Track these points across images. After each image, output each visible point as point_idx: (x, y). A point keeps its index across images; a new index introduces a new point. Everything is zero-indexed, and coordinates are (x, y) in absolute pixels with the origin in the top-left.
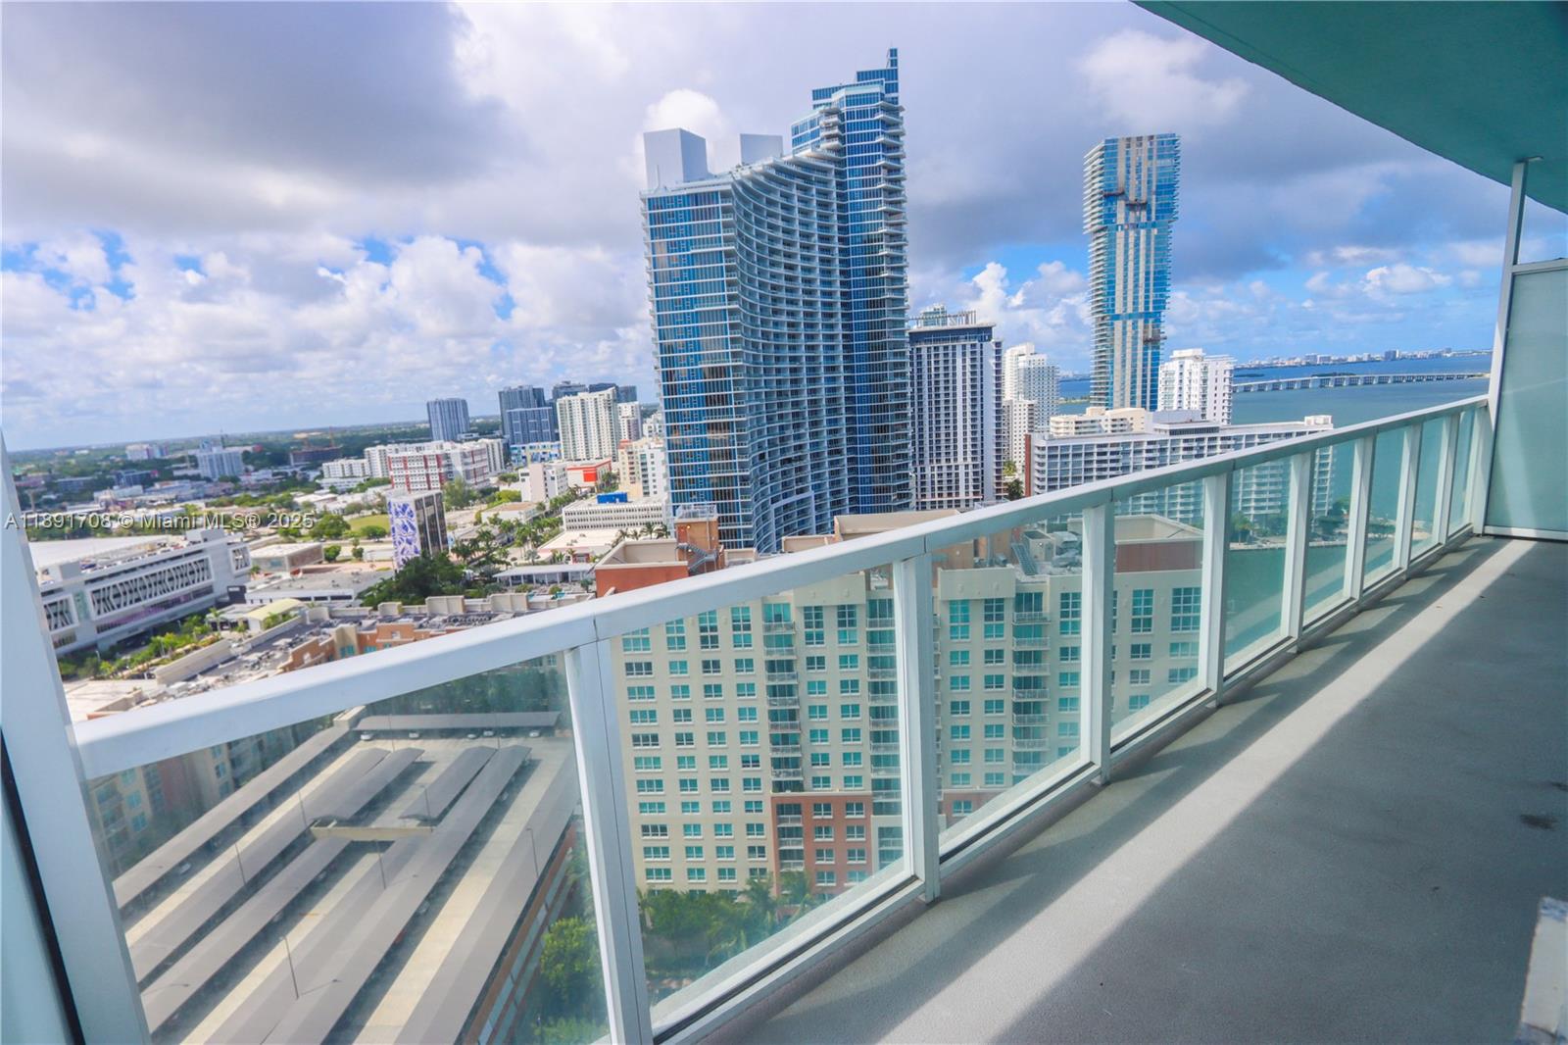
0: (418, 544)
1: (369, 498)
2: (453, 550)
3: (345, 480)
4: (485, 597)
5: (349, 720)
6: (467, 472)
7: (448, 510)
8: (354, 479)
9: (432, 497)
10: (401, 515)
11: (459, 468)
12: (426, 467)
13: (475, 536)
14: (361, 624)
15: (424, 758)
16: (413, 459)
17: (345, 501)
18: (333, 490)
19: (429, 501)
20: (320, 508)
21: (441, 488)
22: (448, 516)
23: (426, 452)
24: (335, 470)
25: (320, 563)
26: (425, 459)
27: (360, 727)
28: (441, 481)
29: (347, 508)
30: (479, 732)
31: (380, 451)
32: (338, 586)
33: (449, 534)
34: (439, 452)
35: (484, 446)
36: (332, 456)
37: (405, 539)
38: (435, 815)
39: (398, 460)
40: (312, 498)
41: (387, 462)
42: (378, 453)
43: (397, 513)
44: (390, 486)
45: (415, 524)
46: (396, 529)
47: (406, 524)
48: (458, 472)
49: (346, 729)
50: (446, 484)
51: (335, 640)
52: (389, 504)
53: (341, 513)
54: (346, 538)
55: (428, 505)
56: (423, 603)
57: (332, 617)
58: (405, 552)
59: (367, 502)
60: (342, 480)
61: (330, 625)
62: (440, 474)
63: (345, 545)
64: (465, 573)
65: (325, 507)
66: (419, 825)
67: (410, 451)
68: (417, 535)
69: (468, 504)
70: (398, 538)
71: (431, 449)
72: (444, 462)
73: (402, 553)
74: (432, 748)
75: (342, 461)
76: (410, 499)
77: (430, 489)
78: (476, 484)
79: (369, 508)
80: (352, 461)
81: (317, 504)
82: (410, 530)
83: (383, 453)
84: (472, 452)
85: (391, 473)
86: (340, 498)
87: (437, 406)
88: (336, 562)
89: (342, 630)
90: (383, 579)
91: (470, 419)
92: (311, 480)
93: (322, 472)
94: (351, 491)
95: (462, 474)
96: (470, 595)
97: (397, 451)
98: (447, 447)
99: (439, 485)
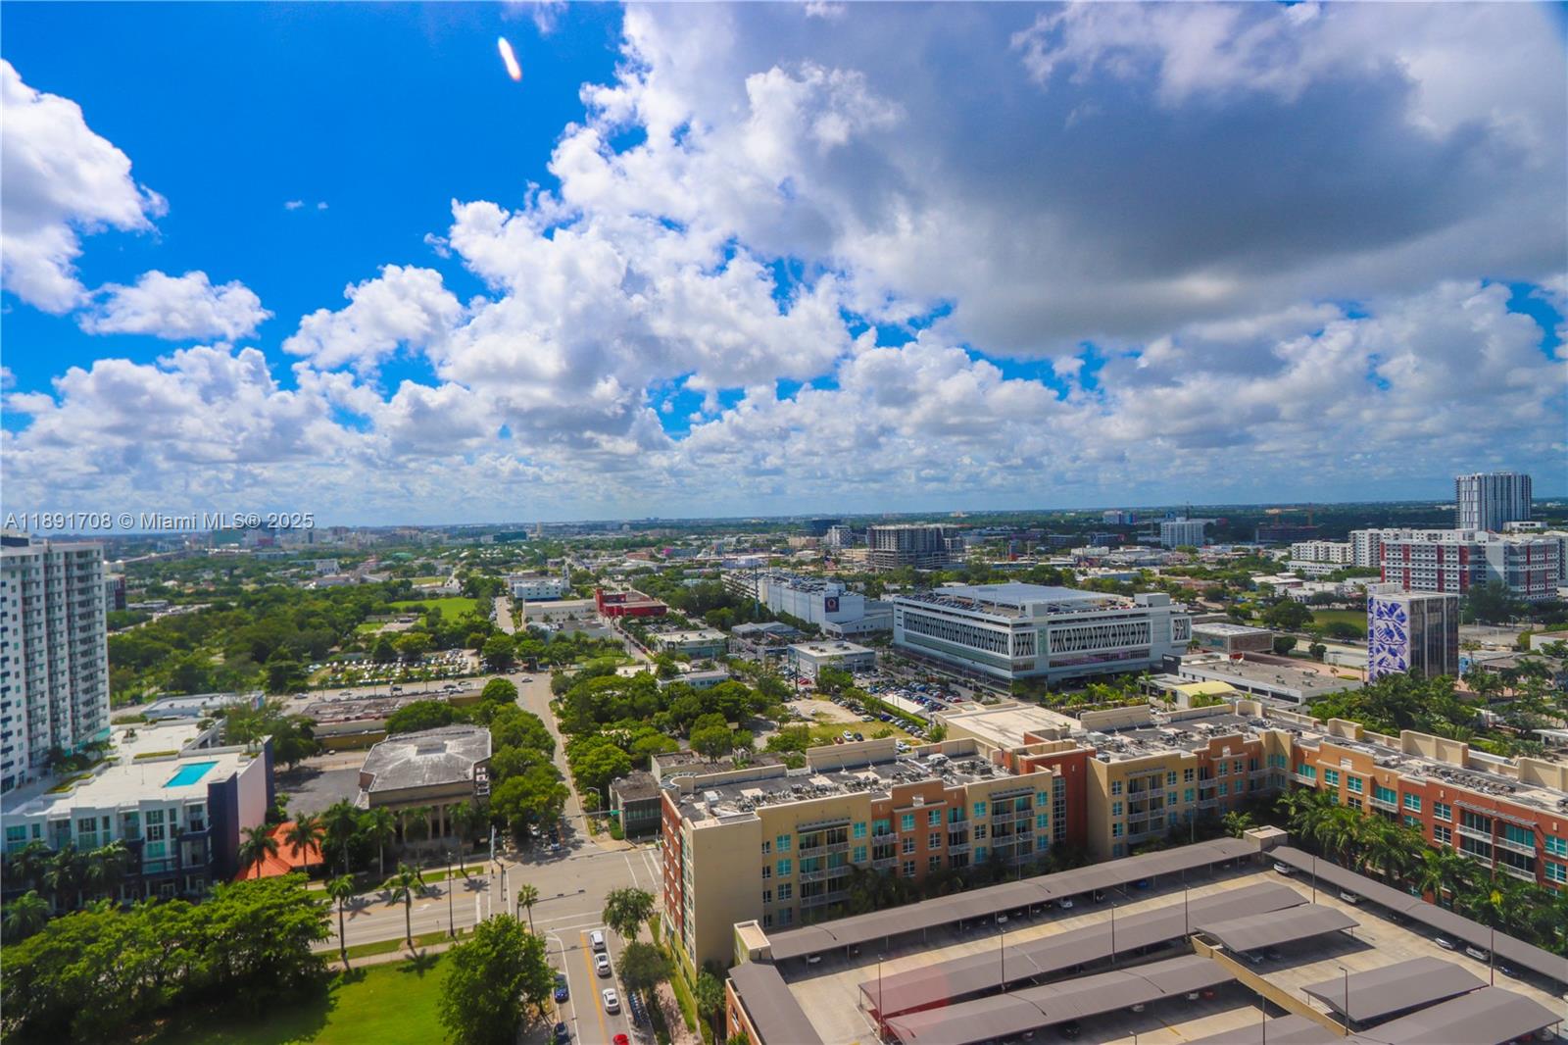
0: (1406, 658)
1: (1346, 590)
2: (1465, 678)
3: (1319, 565)
4: (1511, 756)
5: (1263, 840)
6: (1513, 578)
7: (1468, 622)
8: (1331, 565)
9: (1441, 600)
10: (1386, 617)
11: (1498, 568)
12: (1440, 561)
13: (1513, 665)
14: (1300, 734)
15: (1357, 933)
16: (1418, 549)
17: (1308, 589)
18: (1300, 574)
19: (1434, 606)
20: (1280, 590)
21: (1462, 592)
22: (1463, 630)
23: (1444, 542)
24: (1307, 553)
25: (1268, 652)
26: (1440, 550)
27: (1275, 853)
28: (1462, 581)
29: (1313, 597)
31: (1372, 535)
32: (1283, 683)
33: (1463, 654)
34: (1465, 543)
35: (1553, 541)
36: (1304, 537)
37: (1387, 647)
38: (1357, 1015)
39: (1395, 548)
40: (1272, 580)
41: (1379, 549)
42: (1367, 537)
43: (1380, 614)
44: (1379, 578)
45: (1406, 632)
46: (1376, 633)
47: (1392, 628)
48: (1495, 573)
49: (1258, 848)
50: (1470, 586)
51: (1264, 743)
52: (1372, 599)
53: (1304, 601)
54: (1306, 631)
55: (1431, 610)
56: (1397, 735)
57: (1264, 715)
58: (1384, 664)
59: (1343, 596)
60: (1313, 565)
61: (1261, 725)
62: (1462, 573)
63: (1304, 639)
64: (1479, 714)
65: (1286, 591)
66: (1328, 1014)
67: (1419, 537)
68: (1407, 646)
69: (1507, 620)
70: (1376, 644)
71: (1451, 538)
72: (1472, 558)
73: (1380, 663)
74: (1368, 926)
75: (1321, 544)
76: (1403, 599)
77: (1440, 589)
78: (1529, 593)
79: (1344, 600)
80: (1330, 544)
81: (1276, 587)
82: (1396, 637)
83: (1376, 538)
84: (1528, 547)
85: (1383, 563)
86: (1307, 585)
87: (1475, 485)
88: (1287, 655)
89: (1274, 733)
90: (1345, 689)
91: (1532, 501)
92: (1275, 560)
93: (1290, 553)
94: (1323, 579)
95: (1502, 576)
96: (1481, 744)
97: (1397, 537)
98: (1481, 537)
99: (1458, 587)
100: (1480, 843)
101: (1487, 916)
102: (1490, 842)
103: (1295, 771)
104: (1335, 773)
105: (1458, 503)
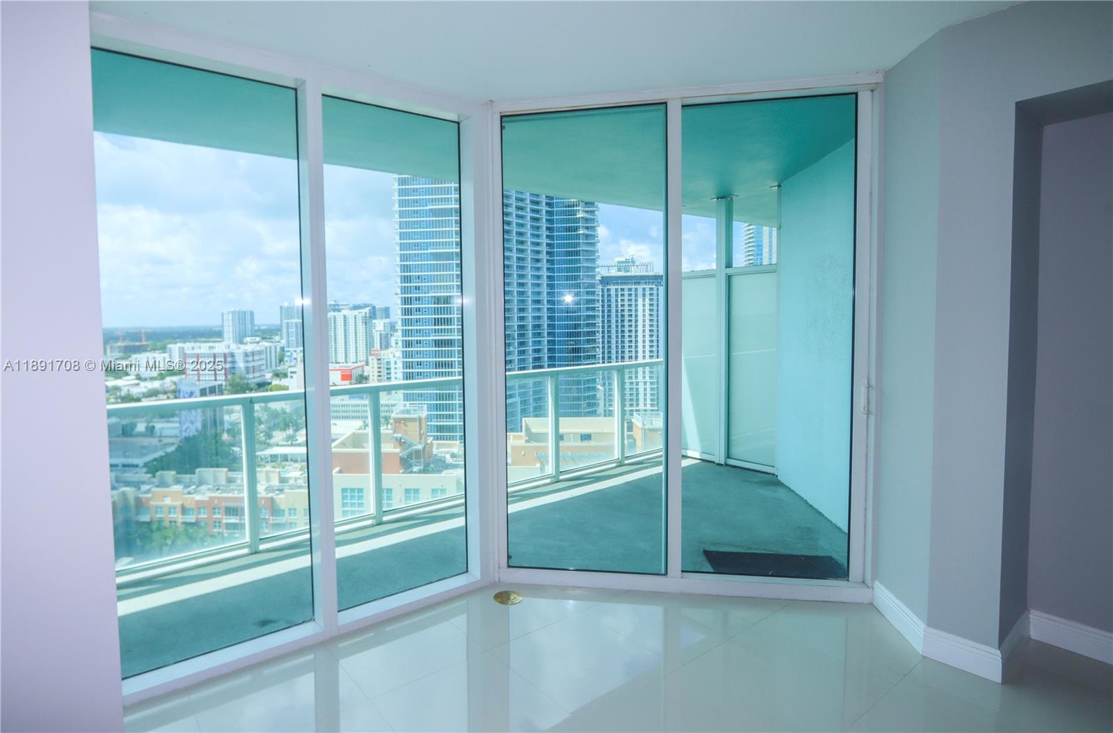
0: (199, 425)
1: (166, 385)
2: (228, 431)
6: (247, 369)
9: (215, 386)
11: (241, 365)
14: (139, 488)
16: (204, 356)
17: (144, 387)
18: (138, 377)
19: (212, 390)
20: (125, 390)
21: (225, 380)
23: (215, 351)
24: (142, 361)
26: (215, 356)
28: (226, 374)
29: (146, 393)
31: (179, 348)
32: (129, 456)
33: (226, 417)
34: (226, 351)
35: (263, 348)
36: (139, 349)
37: (189, 419)
39: (192, 356)
40: (119, 383)
41: (184, 356)
42: (177, 350)
44: (184, 376)
48: (240, 368)
50: (229, 377)
51: (119, 502)
52: (180, 390)
53: (141, 396)
54: (142, 417)
55: (211, 393)
56: (194, 473)
57: (116, 481)
58: (188, 431)
59: (164, 389)
63: (141, 422)
64: (233, 450)
65: (128, 391)
67: (202, 348)
68: (200, 417)
70: (183, 418)
71: (220, 348)
72: (229, 359)
73: (186, 431)
75: (151, 355)
77: (216, 380)
78: (254, 378)
79: (165, 393)
80: (156, 355)
81: (123, 388)
83: (182, 350)
84: (253, 352)
86: (143, 384)
87: (230, 315)
88: (131, 436)
89: (124, 493)
90: (166, 453)
91: (255, 326)
94: (152, 379)
95: (243, 369)
97: (193, 348)
98: (234, 347)
99: (224, 378)
100: (234, 524)
102: (237, 521)
103: (137, 514)
104: (161, 507)
105: (223, 326)
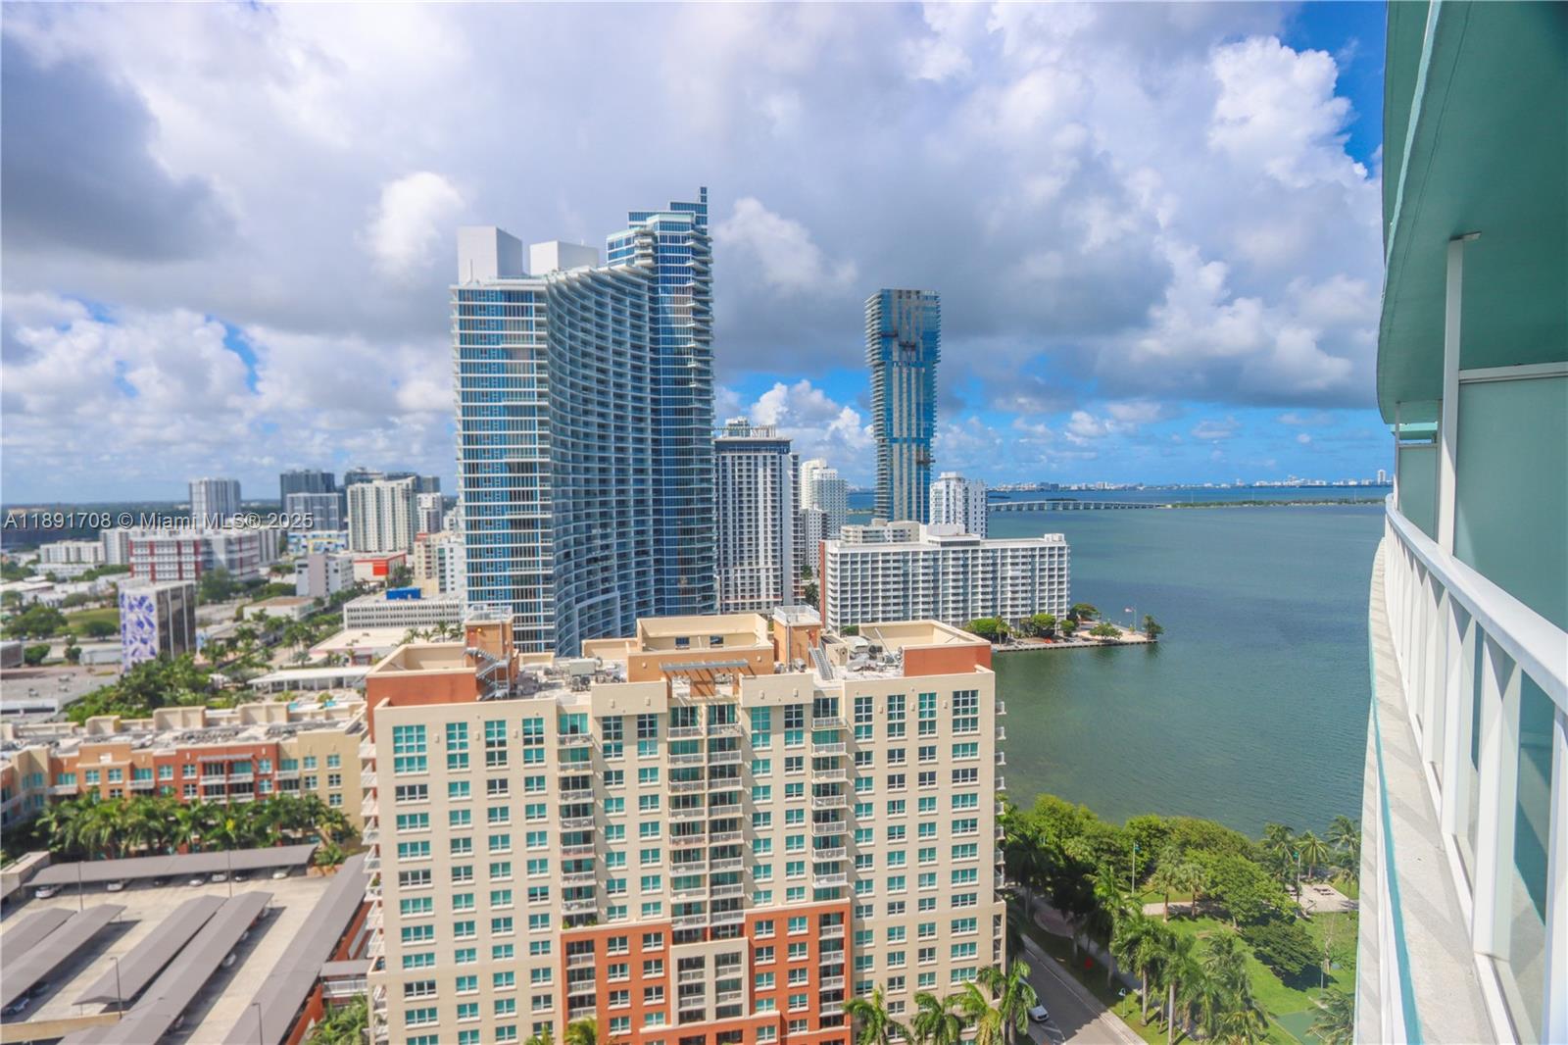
0: (155, 644)
1: (98, 589)
2: (203, 651)
3: (70, 566)
4: (235, 707)
5: (20, 874)
6: (231, 563)
7: (203, 603)
8: (82, 566)
9: (181, 588)
10: (136, 610)
11: (221, 557)
12: (179, 554)
13: (233, 634)
14: (58, 744)
15: (125, 916)
16: (162, 544)
17: (61, 592)
18: (52, 577)
19: (176, 594)
20: (28, 599)
21: (196, 579)
22: (199, 612)
23: (181, 537)
24: (57, 554)
25: (18, 666)
26: (179, 545)
27: (36, 881)
28: (197, 570)
29: (66, 600)
30: (206, 877)
31: (121, 534)
32: (37, 695)
33: (199, 632)
34: (197, 537)
35: (255, 533)
36: (54, 536)
37: (138, 637)
38: (127, 995)
39: (142, 545)
40: (19, 586)
41: (128, 546)
42: (117, 536)
43: (131, 607)
44: (129, 574)
45: (155, 620)
46: (128, 627)
47: (142, 619)
48: (219, 561)
49: (16, 884)
50: (203, 574)
51: (17, 767)
52: (123, 596)
53: (56, 605)
54: (60, 636)
55: (174, 597)
56: (150, 716)
57: (16, 736)
58: (137, 653)
59: (95, 594)
60: (65, 566)
61: (14, 747)
62: (196, 563)
63: (57, 644)
64: (213, 679)
65: (35, 598)
66: (104, 1011)
67: (161, 534)
68: (156, 633)
69: (229, 598)
70: (129, 636)
71: (187, 534)
72: (202, 549)
73: (133, 654)
74: (135, 903)
75: (72, 545)
76: (150, 591)
77: (181, 578)
78: (242, 574)
79: (97, 599)
80: (82, 544)
81: (24, 594)
82: (147, 627)
83: (124, 537)
84: (240, 539)
85: (133, 560)
86: (59, 588)
87: (203, 487)
88: (40, 665)
89: (29, 754)
90: (102, 686)
91: (242, 502)
92: (21, 564)
93: (39, 556)
94: (75, 580)
95: (224, 563)
96: (215, 705)
97: (143, 534)
98: (209, 533)
99: (194, 575)
100: (217, 786)
101: (226, 843)
102: (223, 782)
103: (54, 783)
104: (96, 771)
105: (190, 502)
